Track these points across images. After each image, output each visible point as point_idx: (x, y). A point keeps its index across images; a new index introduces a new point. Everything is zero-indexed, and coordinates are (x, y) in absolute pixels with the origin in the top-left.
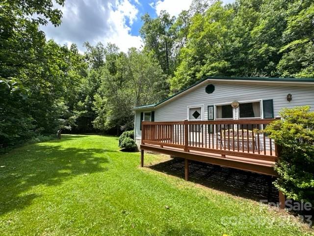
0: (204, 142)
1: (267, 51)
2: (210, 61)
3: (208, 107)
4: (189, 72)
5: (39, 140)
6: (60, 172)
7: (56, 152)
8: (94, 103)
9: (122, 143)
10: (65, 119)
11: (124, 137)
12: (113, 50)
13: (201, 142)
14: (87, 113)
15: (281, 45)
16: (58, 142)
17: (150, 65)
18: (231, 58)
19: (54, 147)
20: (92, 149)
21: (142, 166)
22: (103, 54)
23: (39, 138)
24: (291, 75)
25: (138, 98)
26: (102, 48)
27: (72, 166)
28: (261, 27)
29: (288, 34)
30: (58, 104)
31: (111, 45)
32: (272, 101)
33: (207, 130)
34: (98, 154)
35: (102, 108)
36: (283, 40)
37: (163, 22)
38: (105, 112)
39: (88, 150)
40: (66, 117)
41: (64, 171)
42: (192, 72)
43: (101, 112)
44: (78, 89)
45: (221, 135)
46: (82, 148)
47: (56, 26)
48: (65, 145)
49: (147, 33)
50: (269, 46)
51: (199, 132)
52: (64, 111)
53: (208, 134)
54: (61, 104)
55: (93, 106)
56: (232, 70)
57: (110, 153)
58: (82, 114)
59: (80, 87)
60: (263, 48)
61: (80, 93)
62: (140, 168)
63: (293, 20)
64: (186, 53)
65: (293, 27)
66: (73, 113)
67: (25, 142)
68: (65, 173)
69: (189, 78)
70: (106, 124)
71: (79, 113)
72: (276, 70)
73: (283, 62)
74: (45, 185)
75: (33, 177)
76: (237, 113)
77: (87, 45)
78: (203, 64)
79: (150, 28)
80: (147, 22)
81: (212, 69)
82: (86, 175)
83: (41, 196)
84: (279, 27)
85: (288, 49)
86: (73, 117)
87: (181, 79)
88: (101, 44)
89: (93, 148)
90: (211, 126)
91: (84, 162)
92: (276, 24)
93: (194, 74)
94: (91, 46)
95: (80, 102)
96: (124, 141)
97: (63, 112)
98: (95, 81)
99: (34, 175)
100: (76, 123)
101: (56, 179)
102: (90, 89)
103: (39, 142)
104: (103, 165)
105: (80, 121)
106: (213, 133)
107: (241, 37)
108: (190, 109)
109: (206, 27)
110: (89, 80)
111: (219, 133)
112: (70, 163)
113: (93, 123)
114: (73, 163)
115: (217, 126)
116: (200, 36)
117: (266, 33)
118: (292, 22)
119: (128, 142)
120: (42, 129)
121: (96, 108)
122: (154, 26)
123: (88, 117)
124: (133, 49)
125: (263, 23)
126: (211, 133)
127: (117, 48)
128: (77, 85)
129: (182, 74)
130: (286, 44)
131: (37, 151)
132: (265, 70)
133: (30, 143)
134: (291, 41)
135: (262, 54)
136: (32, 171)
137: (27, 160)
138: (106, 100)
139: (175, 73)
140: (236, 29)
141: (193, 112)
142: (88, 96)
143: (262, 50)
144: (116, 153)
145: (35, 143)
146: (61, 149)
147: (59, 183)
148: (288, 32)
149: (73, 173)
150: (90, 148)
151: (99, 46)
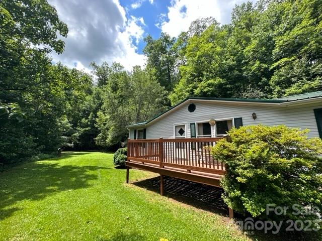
0: (188, 158)
1: (259, 68)
2: (207, 78)
3: (191, 124)
4: (188, 89)
5: (39, 158)
6: (48, 188)
7: (51, 170)
8: (97, 120)
9: (116, 160)
10: (68, 136)
11: (118, 154)
12: (118, 69)
13: (186, 158)
14: (90, 129)
15: (272, 62)
16: (57, 160)
17: (148, 84)
18: (227, 75)
19: (51, 165)
20: (87, 167)
21: (128, 182)
22: (108, 72)
23: (39, 157)
24: (283, 90)
25: (138, 115)
26: (108, 68)
27: (61, 183)
28: (252, 46)
29: (277, 52)
30: (62, 122)
31: (116, 64)
32: (241, 119)
33: (190, 147)
34: (90, 171)
35: (105, 124)
36: (273, 58)
37: (164, 43)
38: (107, 129)
39: (83, 167)
40: (69, 135)
41: (51, 188)
42: (191, 89)
43: (103, 128)
44: (82, 107)
45: (202, 152)
46: (78, 166)
47: (59, 54)
48: (62, 162)
49: (150, 53)
50: (261, 63)
51: (184, 148)
52: (68, 128)
53: (191, 150)
54: (65, 121)
55: (96, 123)
56: (228, 86)
57: (103, 170)
58: (85, 131)
59: (85, 104)
60: (256, 65)
61: (85, 110)
62: (125, 184)
63: (280, 40)
64: (185, 71)
65: (281, 46)
66: (76, 130)
67: (25, 160)
68: (52, 189)
69: (187, 94)
70: (108, 141)
71: (82, 130)
72: (269, 85)
73: (274, 78)
74: (30, 200)
75: (21, 193)
76: (214, 130)
77: (94, 65)
78: (201, 81)
79: (152, 48)
80: (149, 43)
81: (209, 85)
82: (70, 191)
83: (22, 209)
84: (269, 46)
85: (278, 66)
86: (75, 134)
87: (180, 96)
88: (106, 63)
89: (88, 165)
90: (194, 143)
91: (74, 179)
92: (266, 43)
93: (192, 91)
94: (97, 65)
95: (84, 119)
96: (118, 158)
97: (65, 130)
98: (99, 98)
99: (22, 191)
100: (79, 140)
101: (41, 194)
102: (94, 106)
103: (39, 160)
104: (89, 182)
105: (83, 137)
106: (195, 149)
107: (235, 55)
108: (176, 126)
109: (201, 48)
110: (93, 98)
111: (200, 150)
112: (60, 180)
113: (95, 140)
114: (63, 180)
115: (198, 143)
116: (196, 55)
117: (257, 52)
118: (279, 42)
119: (122, 159)
120: (43, 147)
121: (99, 125)
122: (156, 47)
123: (91, 134)
124: (138, 67)
125: (254, 43)
126: (194, 149)
127: (122, 67)
128: (82, 103)
129: (181, 90)
130: (276, 61)
131: (33, 169)
132: (259, 86)
133: (30, 161)
134: (281, 58)
135: (254, 71)
136: (22, 188)
137: (21, 178)
138: (108, 117)
139: (175, 90)
140: (230, 49)
141: (178, 129)
142: (91, 113)
143: (254, 68)
144: (108, 170)
145: (34, 161)
146: (58, 167)
147: (42, 198)
148: (276, 50)
149: (59, 189)
150: (86, 165)
151: (104, 66)
